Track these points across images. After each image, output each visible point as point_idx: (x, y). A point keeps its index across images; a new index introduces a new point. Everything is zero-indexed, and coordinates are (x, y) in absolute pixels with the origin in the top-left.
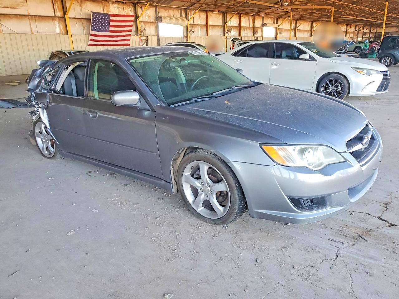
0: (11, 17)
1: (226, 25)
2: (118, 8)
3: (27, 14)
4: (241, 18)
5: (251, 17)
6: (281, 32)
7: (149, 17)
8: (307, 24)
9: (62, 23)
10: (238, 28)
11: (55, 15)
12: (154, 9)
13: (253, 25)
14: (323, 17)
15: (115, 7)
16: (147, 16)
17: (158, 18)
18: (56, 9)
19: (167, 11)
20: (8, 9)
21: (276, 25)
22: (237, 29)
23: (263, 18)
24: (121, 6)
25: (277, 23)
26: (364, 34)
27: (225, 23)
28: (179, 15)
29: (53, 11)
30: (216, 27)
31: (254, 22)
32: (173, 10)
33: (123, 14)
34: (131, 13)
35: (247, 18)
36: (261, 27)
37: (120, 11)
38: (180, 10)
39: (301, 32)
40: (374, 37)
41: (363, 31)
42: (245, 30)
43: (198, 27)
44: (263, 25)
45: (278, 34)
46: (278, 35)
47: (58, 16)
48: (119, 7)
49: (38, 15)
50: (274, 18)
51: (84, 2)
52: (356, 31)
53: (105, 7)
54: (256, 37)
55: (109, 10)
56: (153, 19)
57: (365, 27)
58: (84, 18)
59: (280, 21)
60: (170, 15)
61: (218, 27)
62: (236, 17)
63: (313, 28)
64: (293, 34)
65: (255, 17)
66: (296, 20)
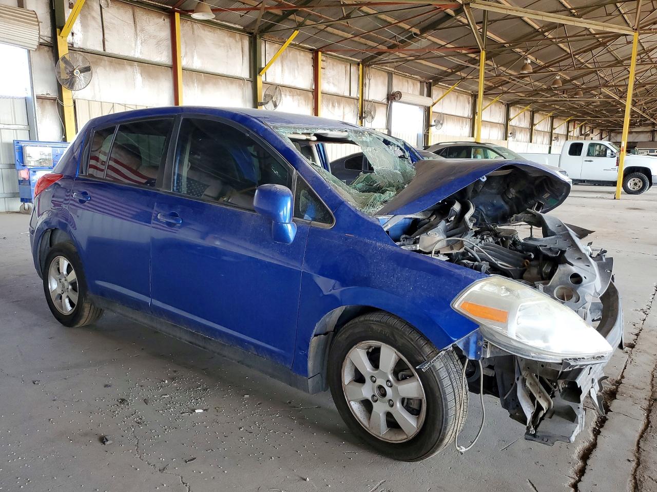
1: (260, 79)
4: (321, 64)
5: (354, 69)
6: (439, 123)
8: (498, 108)
10: (311, 95)
13: (360, 92)
21: (428, 102)
22: (306, 99)
23: (390, 75)
25: (429, 95)
27: (256, 69)
30: (222, 82)
31: (363, 85)
35: (340, 68)
36: (385, 101)
42: (333, 105)
43: (129, 68)
44: (392, 97)
45: (432, 126)
46: (432, 129)
50: (421, 82)
54: (369, 127)
57: (594, 130)
59: (436, 93)
61: (232, 83)
62: (305, 61)
63: (511, 120)
64: (467, 129)
65: (367, 69)
66: (475, 96)
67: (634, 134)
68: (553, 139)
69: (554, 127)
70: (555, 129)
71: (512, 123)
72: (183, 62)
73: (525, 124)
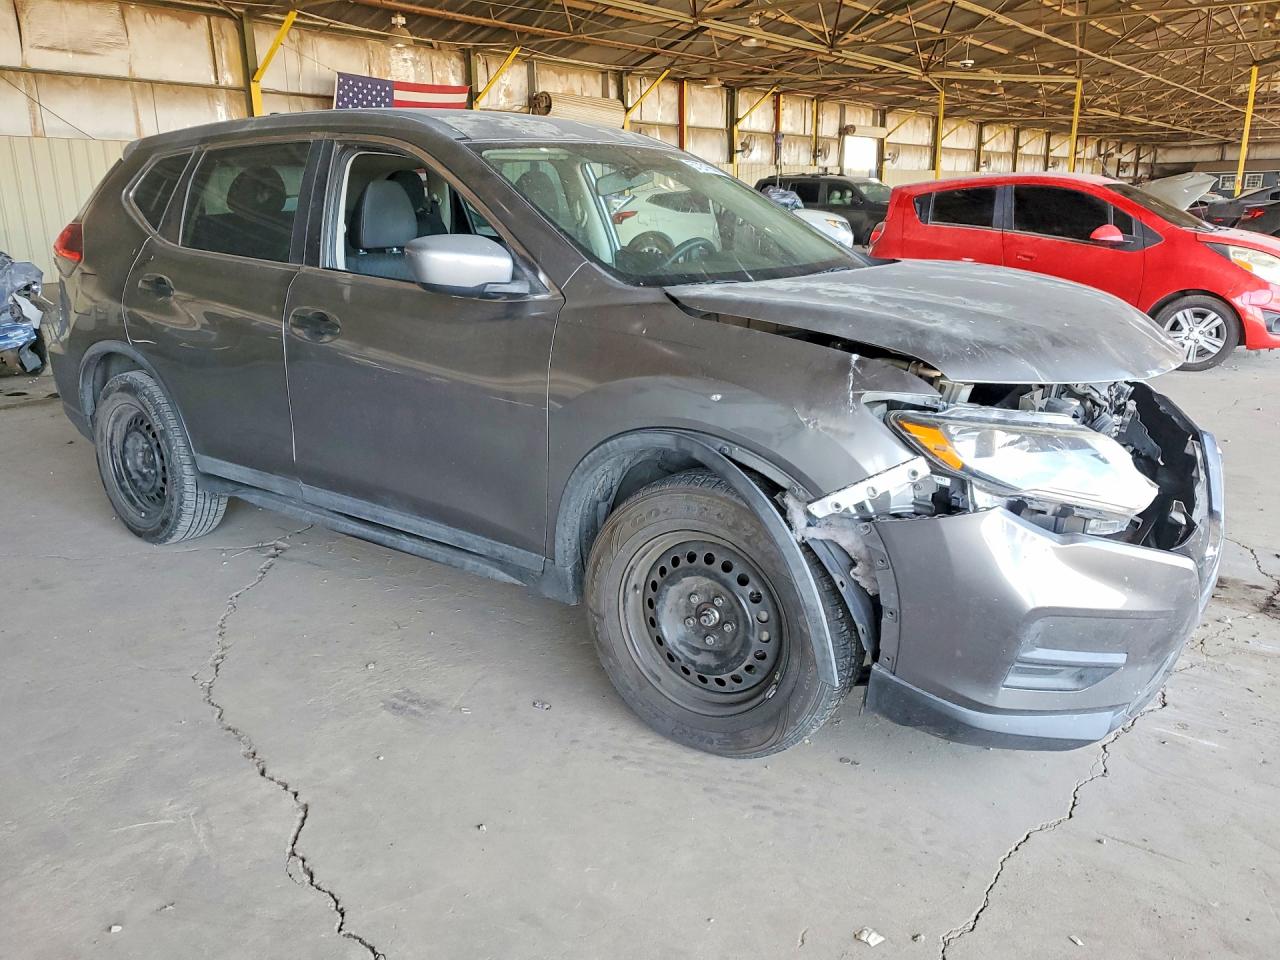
0: (75, 83)
1: (736, 129)
2: (415, 63)
3: (125, 73)
4: (782, 105)
5: (808, 105)
6: (894, 155)
7: (508, 94)
8: (966, 130)
9: (239, 107)
10: (772, 137)
11: (217, 83)
12: (524, 69)
13: (814, 129)
14: (1016, 111)
15: (405, 60)
16: (502, 91)
17: (535, 99)
18: (223, 62)
19: (563, 78)
20: (64, 54)
21: (881, 132)
22: (769, 142)
23: (843, 108)
24: (425, 58)
25: (883, 124)
26: (1121, 166)
27: (732, 119)
28: (598, 93)
29: (211, 67)
30: (708, 134)
31: (817, 121)
32: (582, 76)
33: (430, 83)
34: (455, 80)
35: (798, 106)
36: (837, 136)
37: (421, 74)
38: (600, 76)
39: (950, 155)
40: (1147, 176)
41: (1117, 156)
42: (790, 146)
43: (653, 131)
44: (844, 131)
45: (885, 160)
46: (886, 163)
47: (227, 82)
48: (418, 58)
49: (165, 79)
50: (874, 110)
51: (310, 41)
52: (1100, 155)
53: (376, 57)
54: (822, 168)
55: (388, 69)
56: (519, 100)
57: (1124, 146)
58: (309, 92)
59: (891, 120)
60: (573, 91)
61: (714, 134)
62: (767, 103)
63: (984, 144)
64: (926, 161)
65: (820, 104)
66: (936, 119)
67: (1193, 149)
68: (1050, 165)
69: (1051, 147)
70: (1052, 151)
71: (986, 148)
72: (691, 119)
73: (1006, 146)
